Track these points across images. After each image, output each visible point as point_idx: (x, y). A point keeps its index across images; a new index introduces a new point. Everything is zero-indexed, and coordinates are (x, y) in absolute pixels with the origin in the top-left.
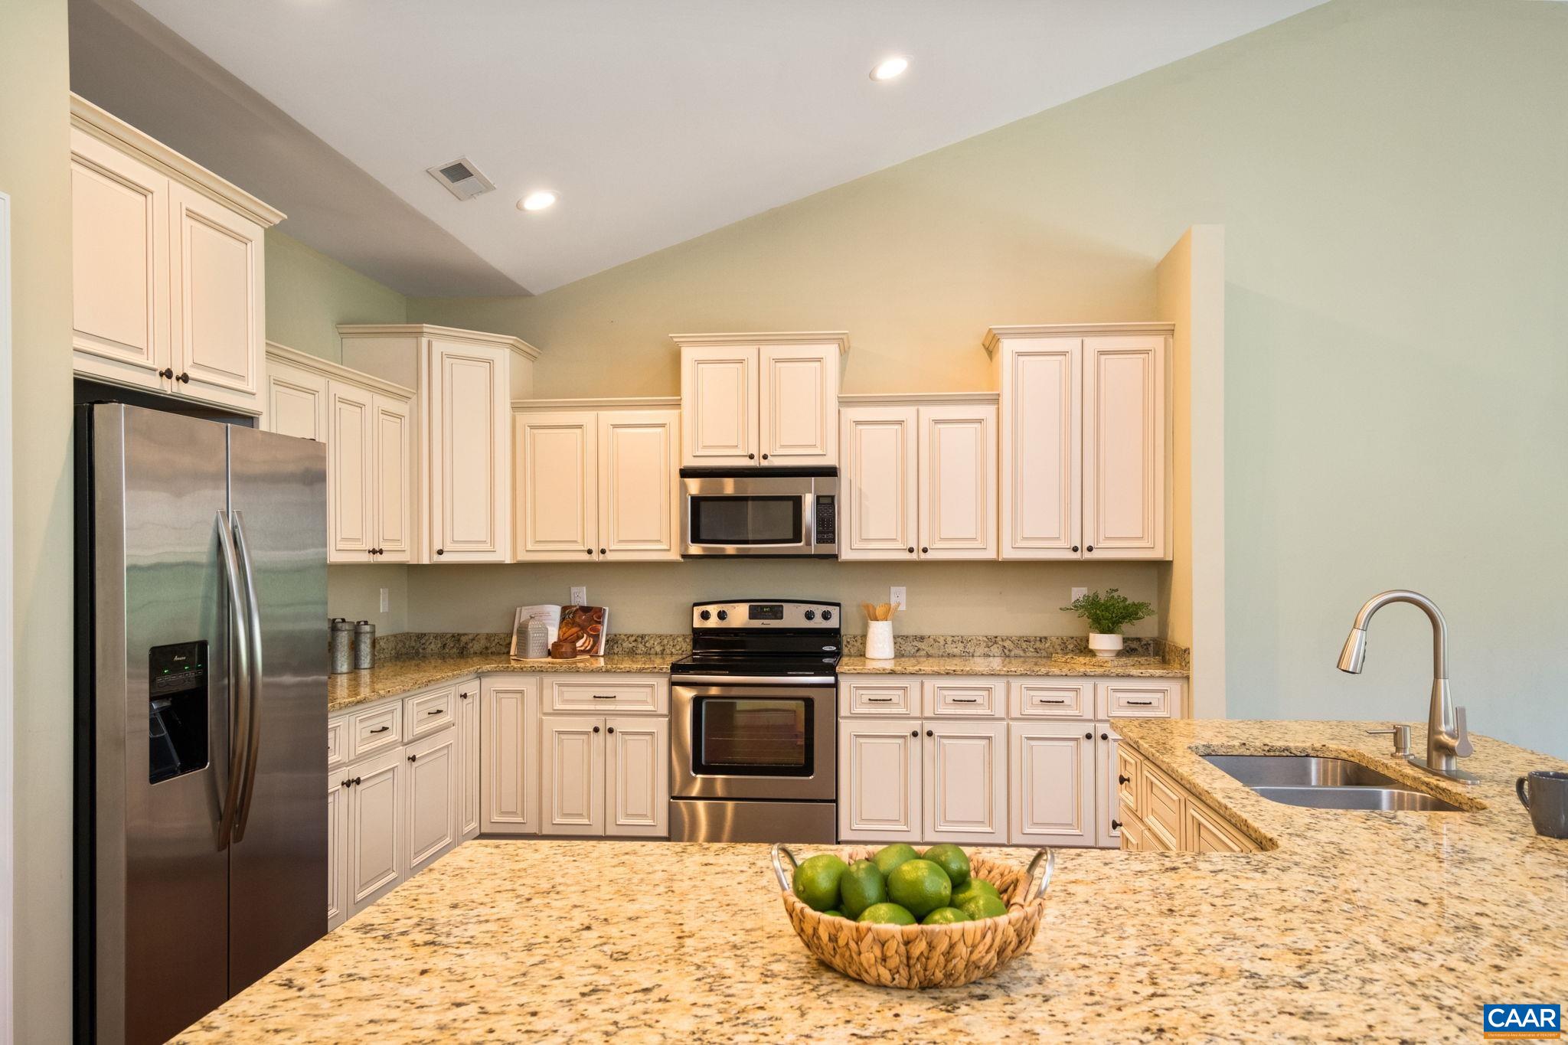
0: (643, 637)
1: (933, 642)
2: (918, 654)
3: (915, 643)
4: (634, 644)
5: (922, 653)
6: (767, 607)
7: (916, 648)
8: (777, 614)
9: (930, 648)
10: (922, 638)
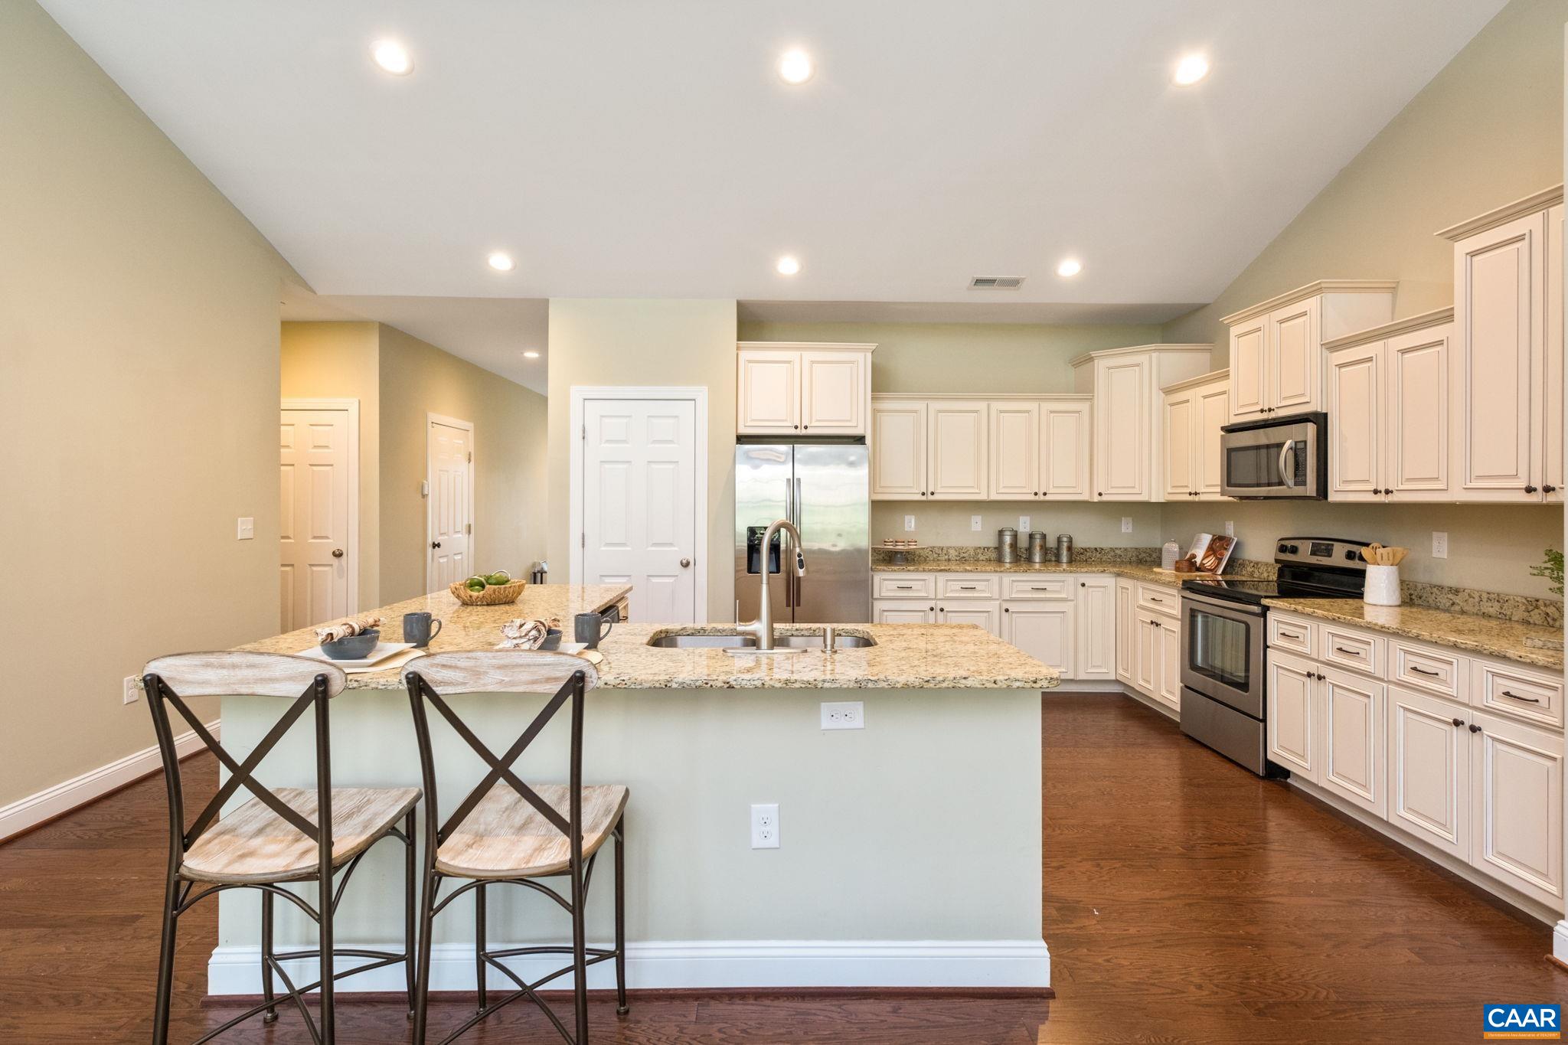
0: (1257, 563)
1: (1467, 597)
2: (1452, 609)
3: (1450, 596)
4: (1253, 569)
5: (1457, 608)
6: (1323, 544)
7: (1451, 602)
8: (1328, 552)
9: (1465, 604)
10: (1457, 591)
